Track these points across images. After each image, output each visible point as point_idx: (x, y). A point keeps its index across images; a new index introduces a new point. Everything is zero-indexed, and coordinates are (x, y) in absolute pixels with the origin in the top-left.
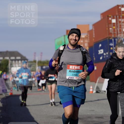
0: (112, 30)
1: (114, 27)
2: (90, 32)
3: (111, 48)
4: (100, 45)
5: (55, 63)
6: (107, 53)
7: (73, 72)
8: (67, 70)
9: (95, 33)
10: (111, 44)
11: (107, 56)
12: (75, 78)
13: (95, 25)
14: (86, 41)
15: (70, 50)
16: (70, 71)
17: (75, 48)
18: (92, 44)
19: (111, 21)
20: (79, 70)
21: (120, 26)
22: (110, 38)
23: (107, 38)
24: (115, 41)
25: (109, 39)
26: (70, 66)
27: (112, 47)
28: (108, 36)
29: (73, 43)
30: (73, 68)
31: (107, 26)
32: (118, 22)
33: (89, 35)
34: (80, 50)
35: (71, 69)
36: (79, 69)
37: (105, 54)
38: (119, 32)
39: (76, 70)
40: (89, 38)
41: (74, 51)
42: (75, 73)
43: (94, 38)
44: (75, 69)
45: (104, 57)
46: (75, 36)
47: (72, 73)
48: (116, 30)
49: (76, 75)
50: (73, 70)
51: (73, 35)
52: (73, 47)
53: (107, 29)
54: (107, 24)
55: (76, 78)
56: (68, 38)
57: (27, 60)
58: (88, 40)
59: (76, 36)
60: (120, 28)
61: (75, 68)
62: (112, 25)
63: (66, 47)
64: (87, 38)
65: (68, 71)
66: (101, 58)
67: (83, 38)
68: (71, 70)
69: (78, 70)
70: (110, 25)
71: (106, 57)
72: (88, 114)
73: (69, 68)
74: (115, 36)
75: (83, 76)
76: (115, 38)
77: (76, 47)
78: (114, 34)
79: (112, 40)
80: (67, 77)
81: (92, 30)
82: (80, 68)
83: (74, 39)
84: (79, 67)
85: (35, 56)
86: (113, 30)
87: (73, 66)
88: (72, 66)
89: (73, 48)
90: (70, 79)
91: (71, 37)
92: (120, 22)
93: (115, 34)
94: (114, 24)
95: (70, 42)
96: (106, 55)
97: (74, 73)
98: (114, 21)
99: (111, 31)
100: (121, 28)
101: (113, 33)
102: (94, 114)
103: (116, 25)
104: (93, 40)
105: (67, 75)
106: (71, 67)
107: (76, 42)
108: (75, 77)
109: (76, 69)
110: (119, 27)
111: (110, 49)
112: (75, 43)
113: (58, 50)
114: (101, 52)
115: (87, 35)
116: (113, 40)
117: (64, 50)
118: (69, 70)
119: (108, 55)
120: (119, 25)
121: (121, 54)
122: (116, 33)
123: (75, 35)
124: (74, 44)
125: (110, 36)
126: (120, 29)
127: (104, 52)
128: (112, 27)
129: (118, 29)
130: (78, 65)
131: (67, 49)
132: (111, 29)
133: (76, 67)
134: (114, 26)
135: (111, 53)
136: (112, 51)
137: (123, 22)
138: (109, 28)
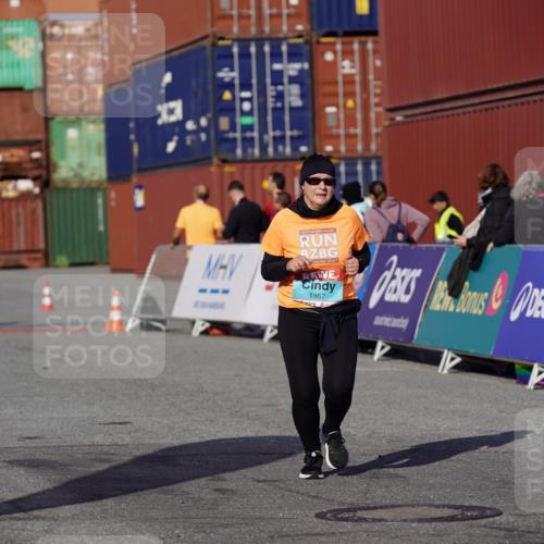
3: (227, 95)
4: (167, 78)
6: (203, 122)
10: (225, 74)
11: (203, 137)
22: (222, 38)
23: (206, 37)
24: (245, 55)
25: (214, 45)
27: (230, 86)
28: (209, 30)
38: (267, 11)
45: (189, 140)
66: (171, 147)
71: (197, 141)
72: (98, 439)
74: (243, 28)
76: (244, 43)
78: (243, 18)
79: (230, 48)
93: (249, 17)
96: (200, 129)
99: (225, 3)
101: (235, 12)
102: (127, 440)
111: (219, 97)
114: (171, 112)
116: (235, 50)
119: (206, 130)
122: (252, 12)
125: (219, 28)
127: (187, 116)
135: (224, 123)
136: (229, 109)
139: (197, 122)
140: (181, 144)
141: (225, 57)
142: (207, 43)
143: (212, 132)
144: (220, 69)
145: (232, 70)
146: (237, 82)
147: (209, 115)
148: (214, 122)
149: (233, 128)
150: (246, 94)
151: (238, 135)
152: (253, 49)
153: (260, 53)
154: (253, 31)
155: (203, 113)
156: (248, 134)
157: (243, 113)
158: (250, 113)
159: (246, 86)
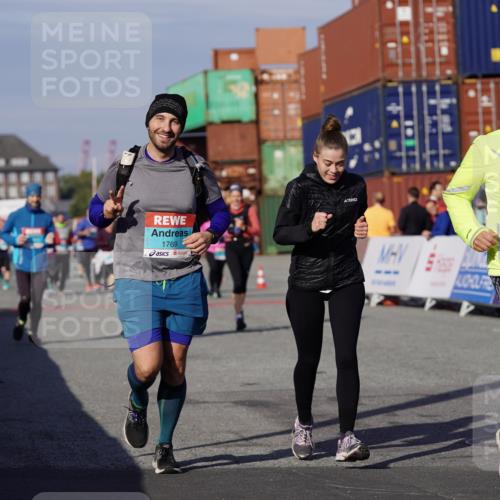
0: (396, 48)
1: (405, 39)
2: (308, 58)
3: (395, 124)
4: (350, 112)
5: (115, 207)
6: (377, 144)
7: (165, 234)
8: (146, 228)
9: (327, 62)
10: (393, 108)
11: (377, 156)
12: (171, 254)
13: (328, 30)
14: (293, 94)
15: (156, 165)
16: (155, 233)
17: (168, 158)
18: (318, 108)
19: (393, 12)
20: (184, 229)
21: (431, 32)
22: (390, 81)
23: (378, 81)
24: (408, 93)
25: (384, 86)
26: (156, 217)
27: (397, 117)
28: (380, 75)
29: (163, 142)
30: (165, 224)
31: (377, 34)
32: (421, 20)
33: (302, 72)
34: (187, 163)
35: (158, 226)
36: (182, 226)
37: (367, 147)
38: (424, 60)
39: (173, 230)
40: (303, 81)
41: (168, 166)
42: (171, 239)
43: (324, 82)
44: (170, 226)
45: (366, 158)
46: (167, 121)
47: (162, 239)
48: (413, 49)
49: (175, 245)
50: (165, 230)
51: (162, 118)
52: (162, 154)
53: (378, 45)
54: (377, 25)
55: (175, 254)
56: (147, 125)
57: (55, 170)
58: (299, 90)
59: (171, 121)
60: (427, 41)
61: (170, 222)
62: (398, 30)
63: (141, 153)
64: (297, 82)
65: (148, 231)
66: (353, 163)
67: (282, 83)
68: (158, 230)
69: (179, 230)
70: (388, 30)
71: (373, 159)
73: (151, 224)
74: (408, 73)
75: (197, 243)
76: (407, 84)
77: (172, 153)
78: (406, 65)
79: (396, 88)
80: (147, 252)
81: (316, 50)
82: (187, 220)
83: (167, 129)
84: (182, 219)
85: (86, 153)
86: (400, 50)
87: (165, 217)
88: (160, 217)
89: (164, 157)
90: (154, 256)
91: (155, 123)
92: (429, 18)
93: (410, 65)
94: (404, 24)
95: (152, 139)
96: (374, 150)
97: (166, 239)
98: (404, 14)
99: (392, 55)
100: (432, 41)
101: (400, 61)
103: (411, 29)
104: (322, 88)
105: (145, 246)
106: (157, 219)
107: (172, 139)
108: (171, 252)
109: (173, 224)
110: (424, 38)
111: (389, 126)
112: (169, 144)
113: (114, 165)
114: (352, 137)
115: (297, 72)
116: (401, 90)
117: (136, 164)
118: (152, 229)
119: (379, 150)
120: (423, 30)
121: (333, 169)
122: (413, 61)
123: (168, 116)
124: (165, 145)
125: (388, 74)
126: (430, 44)
127: (364, 140)
128: (398, 37)
129: (422, 48)
130: (178, 213)
131: (145, 162)
132: (391, 45)
133: (174, 220)
134: (406, 33)
135: (393, 145)
136: (396, 135)
137: (440, 19)
138: (384, 44)
139: (373, 145)
140: (360, 161)
141: (392, 95)
142: (379, 85)
143: (384, 152)
144: (389, 104)
145: (398, 104)
146: (402, 114)
147: (382, 139)
148: (385, 145)
149: (399, 148)
150: (409, 123)
151: (403, 154)
152: (414, 89)
153: (419, 93)
154: (414, 75)
155: (377, 138)
156: (411, 153)
157: (407, 137)
158: (413, 137)
159: (409, 116)
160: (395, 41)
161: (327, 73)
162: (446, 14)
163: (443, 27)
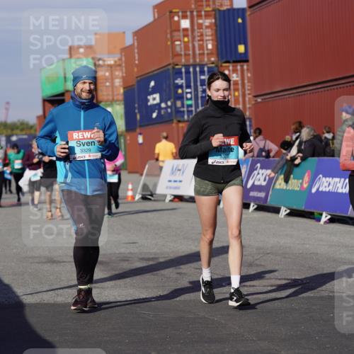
0: (180, 45)
1: (186, 39)
3: (180, 91)
4: (152, 84)
6: (169, 103)
9: (138, 53)
10: (179, 81)
11: (169, 110)
14: (118, 73)
19: (178, 22)
21: (202, 35)
22: (177, 65)
23: (169, 64)
24: (188, 72)
25: (173, 68)
27: (181, 87)
28: (171, 61)
31: (169, 36)
32: (196, 28)
33: (123, 59)
37: (163, 105)
38: (197, 52)
40: (124, 65)
43: (136, 65)
45: (163, 112)
48: (191, 45)
53: (169, 43)
54: (169, 31)
58: (122, 70)
60: (199, 41)
62: (181, 33)
64: (120, 65)
66: (154, 115)
67: (111, 66)
70: (175, 34)
71: (166, 112)
72: (123, 250)
74: (187, 60)
76: (187, 67)
78: (187, 55)
79: (181, 69)
81: (132, 46)
86: (182, 46)
92: (200, 26)
93: (189, 55)
94: (186, 30)
96: (168, 107)
99: (178, 49)
100: (202, 40)
101: (183, 53)
103: (190, 33)
104: (136, 69)
110: (197, 38)
111: (176, 92)
114: (154, 99)
115: (120, 59)
116: (183, 70)
119: (170, 107)
120: (196, 34)
122: (191, 52)
125: (176, 60)
126: (201, 42)
127: (161, 101)
128: (182, 38)
129: (196, 44)
132: (178, 43)
134: (187, 36)
135: (179, 104)
136: (181, 97)
137: (207, 27)
138: (173, 43)
139: (166, 104)
140: (159, 114)
141: (178, 73)
142: (170, 67)
143: (173, 108)
144: (176, 79)
145: (182, 79)
146: (184, 85)
147: (172, 100)
148: (174, 104)
149: (183, 106)
150: (188, 90)
151: (185, 109)
152: (191, 70)
153: (195, 72)
154: (191, 61)
155: (169, 99)
156: (190, 109)
157: (187, 99)
158: (191, 99)
159: (188, 86)
160: (180, 41)
161: (138, 60)
162: (211, 23)
163: (209, 32)
